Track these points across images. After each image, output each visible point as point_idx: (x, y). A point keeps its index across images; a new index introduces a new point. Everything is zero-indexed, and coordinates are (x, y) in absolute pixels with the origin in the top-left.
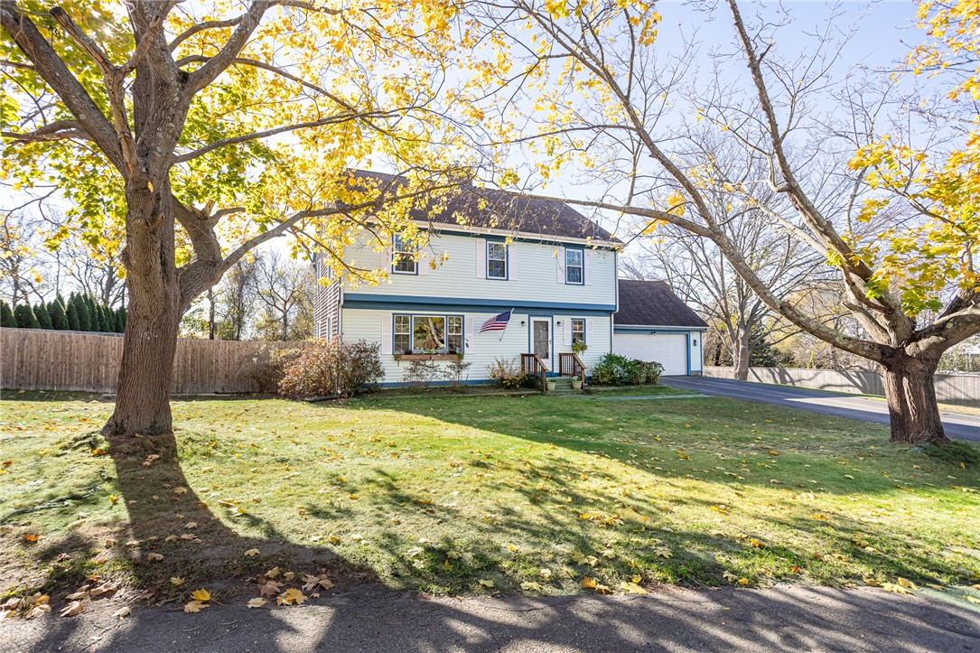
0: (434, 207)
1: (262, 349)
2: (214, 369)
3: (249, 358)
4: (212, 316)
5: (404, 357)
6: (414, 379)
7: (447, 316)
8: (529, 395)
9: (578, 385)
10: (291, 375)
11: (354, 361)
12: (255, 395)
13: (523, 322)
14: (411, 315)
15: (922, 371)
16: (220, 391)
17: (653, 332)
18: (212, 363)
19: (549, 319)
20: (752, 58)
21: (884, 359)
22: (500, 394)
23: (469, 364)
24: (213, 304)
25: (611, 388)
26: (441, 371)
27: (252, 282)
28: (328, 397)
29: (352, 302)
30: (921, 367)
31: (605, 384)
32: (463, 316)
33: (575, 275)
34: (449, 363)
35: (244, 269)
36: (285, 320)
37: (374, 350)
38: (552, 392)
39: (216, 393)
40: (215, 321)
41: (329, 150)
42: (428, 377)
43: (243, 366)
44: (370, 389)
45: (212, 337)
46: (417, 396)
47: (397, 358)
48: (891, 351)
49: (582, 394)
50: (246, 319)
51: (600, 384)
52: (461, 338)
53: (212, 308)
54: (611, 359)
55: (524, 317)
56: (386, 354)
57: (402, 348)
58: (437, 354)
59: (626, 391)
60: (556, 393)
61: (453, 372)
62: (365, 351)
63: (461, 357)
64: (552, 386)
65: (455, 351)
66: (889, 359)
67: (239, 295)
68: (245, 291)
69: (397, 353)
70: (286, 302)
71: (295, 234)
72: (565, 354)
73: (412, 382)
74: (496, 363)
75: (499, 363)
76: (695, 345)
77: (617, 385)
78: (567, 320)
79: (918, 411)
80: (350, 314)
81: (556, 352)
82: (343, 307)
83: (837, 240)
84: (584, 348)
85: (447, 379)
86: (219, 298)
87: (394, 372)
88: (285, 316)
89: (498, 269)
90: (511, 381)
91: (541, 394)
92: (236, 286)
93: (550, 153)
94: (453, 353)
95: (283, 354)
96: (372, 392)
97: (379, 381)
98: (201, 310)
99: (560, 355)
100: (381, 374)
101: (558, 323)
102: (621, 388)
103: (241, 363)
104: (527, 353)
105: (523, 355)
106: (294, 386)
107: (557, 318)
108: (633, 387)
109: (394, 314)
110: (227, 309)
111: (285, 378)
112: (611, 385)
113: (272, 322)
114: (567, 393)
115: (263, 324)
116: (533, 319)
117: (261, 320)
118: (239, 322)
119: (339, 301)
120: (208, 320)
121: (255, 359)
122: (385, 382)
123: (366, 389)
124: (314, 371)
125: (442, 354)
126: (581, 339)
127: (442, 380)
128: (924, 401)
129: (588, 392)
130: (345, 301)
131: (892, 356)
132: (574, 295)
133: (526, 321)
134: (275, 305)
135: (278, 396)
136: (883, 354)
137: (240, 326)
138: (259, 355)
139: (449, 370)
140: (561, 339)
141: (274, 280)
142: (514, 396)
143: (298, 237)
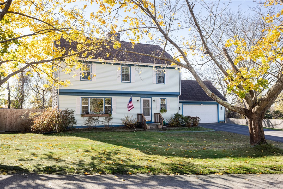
0: (89, 56)
1: (26, 112)
2: (5, 121)
3: (20, 116)
4: (9, 98)
5: (86, 115)
6: (89, 124)
7: (104, 98)
8: (138, 131)
9: (160, 127)
10: (37, 123)
11: (63, 117)
12: (22, 132)
13: (138, 100)
14: (89, 98)
15: (256, 118)
16: (8, 131)
17: (201, 103)
18: (4, 119)
19: (150, 99)
20: (190, 8)
21: (246, 114)
22: (125, 130)
23: (113, 118)
24: (9, 92)
25: (176, 128)
26: (101, 121)
27: (28, 82)
28: (51, 132)
29: (63, 93)
30: (256, 116)
31: (173, 126)
32: (112, 98)
33: (161, 80)
34: (104, 118)
35: (24, 75)
36: (44, 99)
37: (72, 112)
38: (149, 130)
39: (6, 131)
40: (10, 100)
41: (44, 37)
42: (95, 123)
43: (18, 120)
44: (70, 129)
45: (9, 107)
46: (89, 131)
47: (83, 116)
48: (248, 111)
49: (162, 130)
50: (25, 99)
51: (171, 126)
52: (110, 107)
53: (9, 94)
54: (177, 116)
55: (139, 98)
56: (77, 114)
57: (85, 111)
58: (100, 114)
59: (182, 129)
60: (150, 130)
61: (106, 121)
62: (68, 113)
63: (110, 115)
64: (148, 127)
65: (108, 112)
66: (247, 114)
67: (22, 88)
68: (25, 86)
69: (83, 114)
70: (44, 91)
71: (33, 68)
72: (157, 114)
73: (88, 126)
74: (125, 118)
75: (126, 117)
76: (221, 109)
77: (178, 127)
78: (158, 99)
79: (256, 132)
80: (62, 97)
81: (153, 113)
82: (59, 95)
83: (223, 71)
84: (165, 111)
85: (103, 125)
86: (12, 89)
87: (81, 121)
88: (43, 97)
89: (126, 78)
90: (130, 125)
91: (143, 131)
92: (21, 83)
93: (135, 35)
94: (107, 113)
95: (35, 114)
96: (71, 130)
97: (74, 125)
98: (4, 95)
99: (155, 114)
100: (75, 123)
101: (154, 100)
102: (181, 128)
103: (17, 119)
104: (140, 113)
105: (138, 114)
106: (38, 128)
107: (153, 98)
108: (186, 128)
109: (81, 97)
110: (16, 94)
111: (34, 125)
112: (176, 127)
113: (37, 100)
114: (155, 130)
115: (33, 101)
116: (142, 99)
117: (33, 99)
118: (22, 100)
119: (58, 92)
120: (7, 99)
121: (22, 117)
122: (77, 126)
123: (69, 129)
124: (46, 121)
125: (102, 114)
126: (165, 107)
127: (101, 125)
128: (257, 129)
129: (165, 130)
130: (60, 92)
131: (248, 113)
132: (161, 88)
133: (140, 100)
134: (38, 92)
135: (31, 132)
136: (245, 112)
137: (22, 102)
138: (24, 115)
139: (104, 121)
140: (155, 107)
141: (38, 80)
142: (131, 131)
143: (34, 69)
